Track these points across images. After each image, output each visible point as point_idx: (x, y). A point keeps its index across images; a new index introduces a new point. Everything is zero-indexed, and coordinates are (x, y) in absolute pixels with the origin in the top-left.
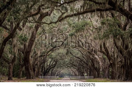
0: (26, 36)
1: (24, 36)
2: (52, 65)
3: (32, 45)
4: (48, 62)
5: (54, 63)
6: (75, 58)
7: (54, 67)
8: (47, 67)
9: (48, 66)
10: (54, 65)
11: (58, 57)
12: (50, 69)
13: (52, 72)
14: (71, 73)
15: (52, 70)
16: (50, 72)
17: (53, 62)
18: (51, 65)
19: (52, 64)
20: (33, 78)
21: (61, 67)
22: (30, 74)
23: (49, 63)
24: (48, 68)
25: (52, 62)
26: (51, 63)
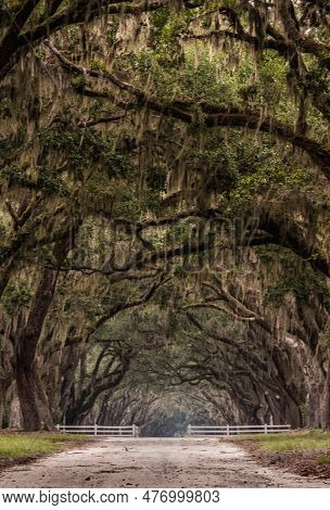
2: (106, 375)
3: (44, 313)
4: (88, 357)
5: (115, 364)
7: (118, 381)
8: (81, 382)
9: (88, 381)
10: (113, 373)
11: (136, 335)
12: (95, 395)
13: (103, 409)
14: (211, 415)
15: (107, 398)
16: (96, 407)
17: (110, 357)
18: (100, 373)
19: (107, 370)
20: (46, 429)
21: (151, 381)
22: (36, 415)
23: (93, 364)
24: (88, 388)
25: (104, 359)
26: (101, 365)
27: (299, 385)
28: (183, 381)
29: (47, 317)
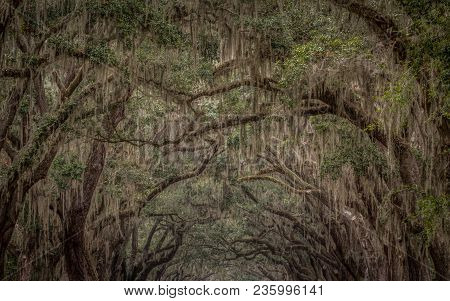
0: (76, 162)
1: (72, 161)
2: (158, 250)
3: (93, 187)
4: (140, 232)
5: (168, 239)
6: (266, 213)
7: (170, 256)
8: (133, 257)
9: (140, 256)
10: (167, 248)
11: (188, 209)
15: (159, 274)
17: (163, 231)
18: (152, 248)
19: (160, 245)
21: (205, 255)
23: (145, 239)
24: (140, 264)
25: (157, 233)
26: (153, 240)
27: (357, 259)
28: (238, 256)
29: (97, 190)
